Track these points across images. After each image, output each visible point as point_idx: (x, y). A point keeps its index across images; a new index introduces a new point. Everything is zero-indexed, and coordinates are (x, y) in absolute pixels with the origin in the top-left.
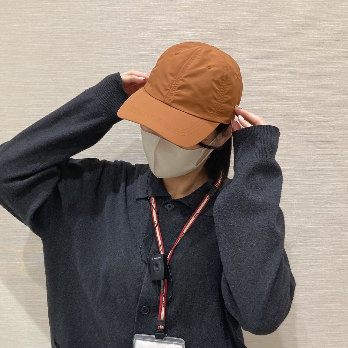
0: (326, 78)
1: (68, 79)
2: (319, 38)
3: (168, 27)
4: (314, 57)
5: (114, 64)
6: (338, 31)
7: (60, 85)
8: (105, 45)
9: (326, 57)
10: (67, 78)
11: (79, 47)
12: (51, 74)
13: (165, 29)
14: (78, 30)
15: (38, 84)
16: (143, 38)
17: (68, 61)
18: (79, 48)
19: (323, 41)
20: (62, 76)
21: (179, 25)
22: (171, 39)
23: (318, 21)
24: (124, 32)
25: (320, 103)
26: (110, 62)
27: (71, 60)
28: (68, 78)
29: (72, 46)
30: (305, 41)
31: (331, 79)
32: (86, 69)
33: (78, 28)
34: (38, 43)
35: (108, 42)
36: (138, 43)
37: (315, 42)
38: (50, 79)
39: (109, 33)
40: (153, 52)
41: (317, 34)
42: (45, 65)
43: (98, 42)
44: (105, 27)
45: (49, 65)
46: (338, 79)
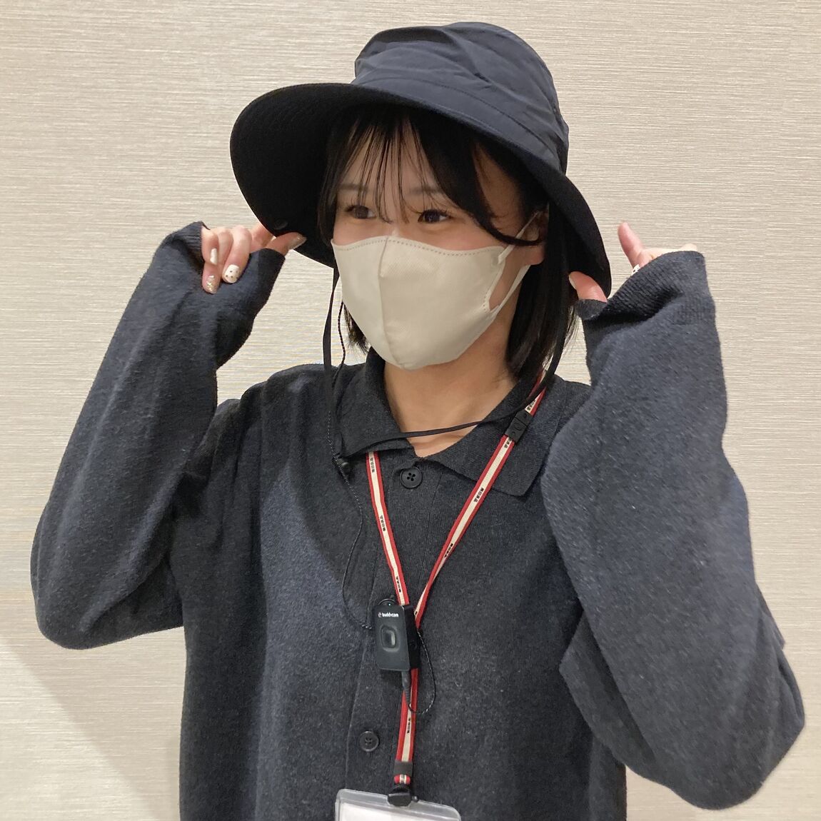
0: (619, 146)
1: (85, 126)
2: (607, 65)
3: (303, 27)
4: (598, 104)
5: (186, 98)
6: (645, 53)
7: (68, 138)
8: (166, 58)
9: (621, 104)
10: (83, 124)
11: (112, 58)
12: (48, 114)
13: (295, 30)
14: (109, 21)
15: (19, 134)
16: (250, 47)
17: (87, 87)
18: (111, 60)
19: (616, 71)
20: (75, 119)
21: (326, 23)
22: (308, 50)
23: (607, 31)
24: (210, 32)
25: (609, 197)
26: (177, 94)
27: (92, 87)
28: (86, 124)
29: (95, 55)
30: (582, 70)
31: (630, 150)
32: (126, 107)
33: (108, 19)
34: (21, 44)
35: (173, 51)
36: (239, 57)
37: (600, 73)
38: (46, 125)
39: (177, 32)
40: (270, 78)
41: (605, 58)
42: (36, 94)
43: (153, 51)
44: (168, 18)
45: (42, 93)
46: (644, 150)
